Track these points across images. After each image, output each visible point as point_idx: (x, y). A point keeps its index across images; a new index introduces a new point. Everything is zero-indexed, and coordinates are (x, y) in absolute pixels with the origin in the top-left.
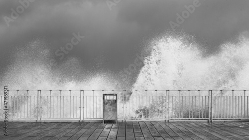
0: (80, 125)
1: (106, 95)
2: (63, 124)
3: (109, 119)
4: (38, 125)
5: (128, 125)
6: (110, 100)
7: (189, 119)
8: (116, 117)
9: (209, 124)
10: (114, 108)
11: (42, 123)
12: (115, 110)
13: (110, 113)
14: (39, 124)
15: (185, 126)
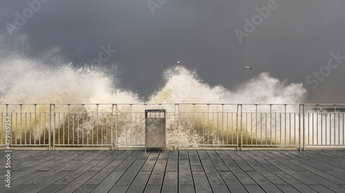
0: (112, 154)
1: (149, 111)
2: (87, 154)
3: (154, 146)
4: (51, 155)
5: (182, 156)
6: (155, 119)
7: (271, 147)
8: (165, 143)
9: (300, 153)
10: (162, 130)
11: (56, 152)
12: (163, 133)
13: (155, 138)
14: (52, 153)
15: (265, 156)
